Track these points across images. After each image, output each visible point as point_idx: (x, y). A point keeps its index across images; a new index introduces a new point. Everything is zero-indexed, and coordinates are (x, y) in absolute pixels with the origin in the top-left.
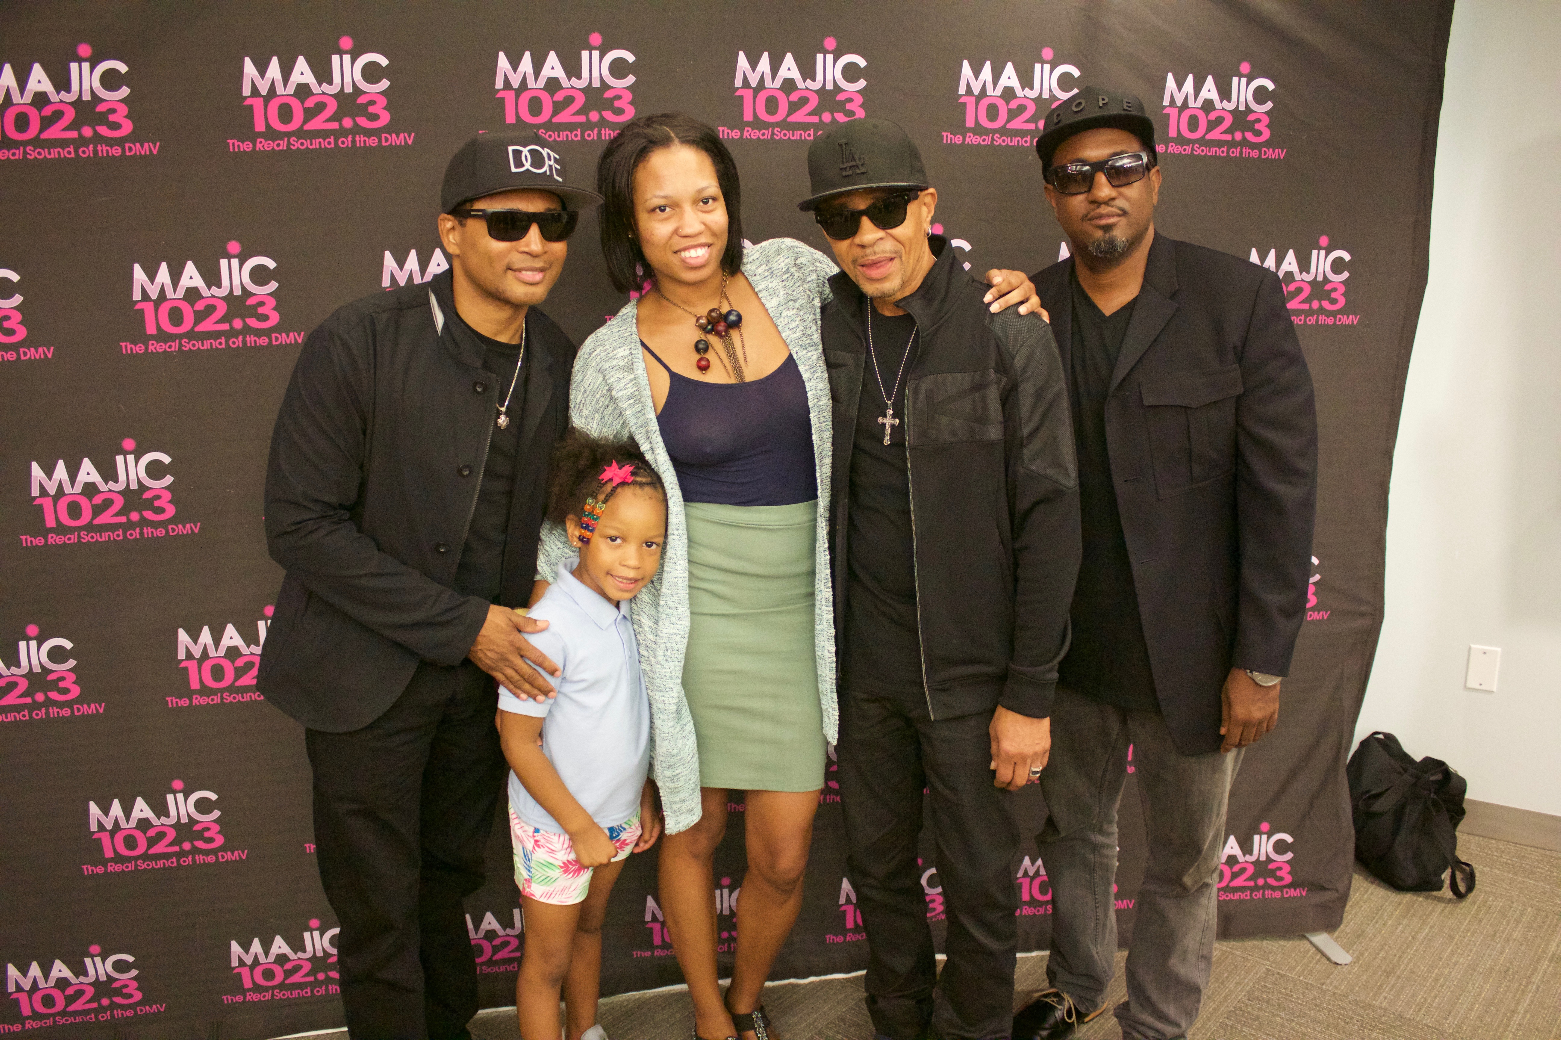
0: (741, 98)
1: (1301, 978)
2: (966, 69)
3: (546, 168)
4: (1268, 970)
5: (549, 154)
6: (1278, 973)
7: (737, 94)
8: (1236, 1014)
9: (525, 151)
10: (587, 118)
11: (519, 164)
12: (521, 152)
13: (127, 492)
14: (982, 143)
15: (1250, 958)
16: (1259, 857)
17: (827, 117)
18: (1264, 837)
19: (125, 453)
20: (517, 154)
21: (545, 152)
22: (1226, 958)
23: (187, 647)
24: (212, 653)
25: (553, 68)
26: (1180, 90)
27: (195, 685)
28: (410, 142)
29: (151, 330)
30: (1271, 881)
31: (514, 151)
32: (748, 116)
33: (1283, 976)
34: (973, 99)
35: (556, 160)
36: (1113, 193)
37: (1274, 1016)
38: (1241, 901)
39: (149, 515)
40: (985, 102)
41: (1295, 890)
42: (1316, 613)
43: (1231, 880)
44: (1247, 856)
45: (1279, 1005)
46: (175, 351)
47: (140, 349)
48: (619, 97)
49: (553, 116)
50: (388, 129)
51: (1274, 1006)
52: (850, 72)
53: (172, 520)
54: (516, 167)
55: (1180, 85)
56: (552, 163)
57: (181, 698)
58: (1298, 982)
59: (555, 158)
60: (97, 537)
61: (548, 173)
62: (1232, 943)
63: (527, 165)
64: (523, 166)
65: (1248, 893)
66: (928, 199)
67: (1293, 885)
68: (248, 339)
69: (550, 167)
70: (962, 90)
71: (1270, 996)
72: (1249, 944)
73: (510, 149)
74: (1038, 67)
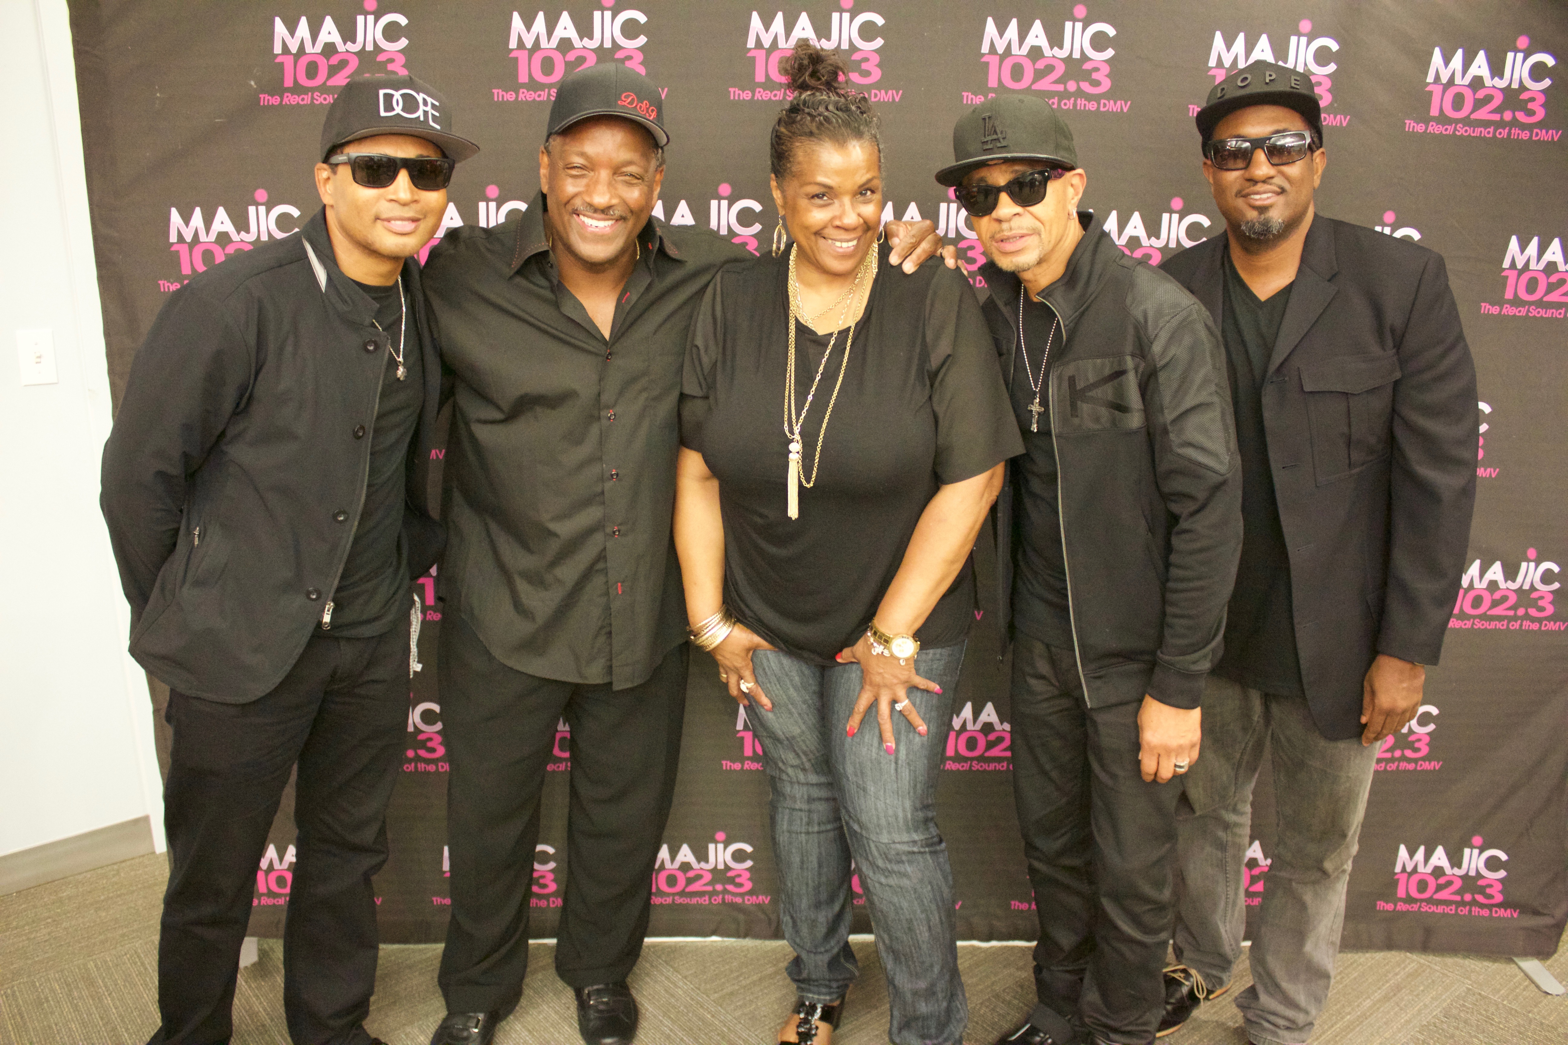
0: (988, 64)
1: (1505, 1003)
2: (1218, 40)
3: (420, 113)
4: (1469, 989)
5: (424, 100)
6: (1480, 994)
7: (983, 60)
8: (1429, 1029)
9: (397, 95)
11: (389, 107)
12: (392, 96)
15: (1449, 974)
16: (1468, 872)
17: (1072, 86)
18: (1476, 852)
20: (388, 98)
21: (420, 97)
22: (1424, 971)
26: (1446, 67)
30: (1479, 898)
31: (385, 95)
32: (993, 82)
33: (1484, 998)
34: (1222, 72)
35: (434, 106)
36: (1272, 171)
37: (1471, 1036)
38: (1444, 915)
41: (1505, 911)
42: (1552, 623)
43: (1436, 892)
44: (1456, 869)
45: (1477, 1026)
48: (866, 60)
51: (1472, 1026)
52: (1099, 41)
54: (386, 110)
55: (1447, 61)
56: (429, 108)
58: (1501, 1006)
59: (433, 104)
61: (422, 119)
62: (1431, 958)
63: (398, 110)
64: (393, 109)
65: (1453, 907)
66: (1076, 180)
67: (1503, 905)
69: (426, 113)
70: (1212, 63)
71: (1469, 1016)
72: (1450, 960)
73: (382, 92)
74: (1294, 39)
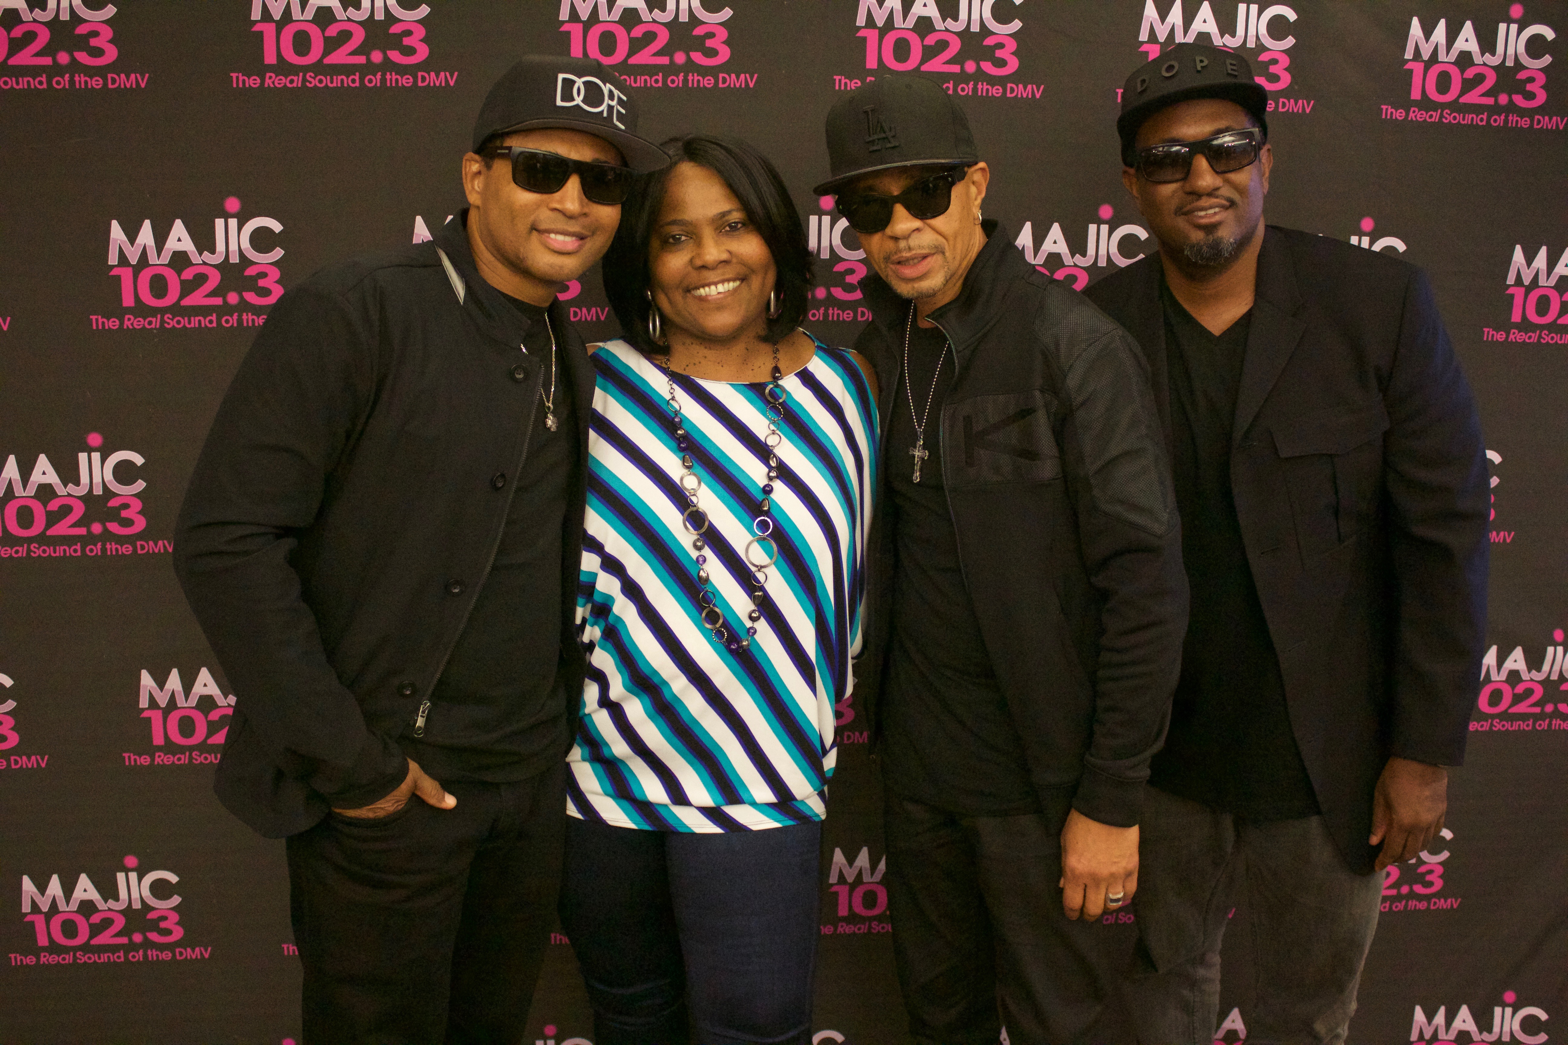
0: (864, 39)
2: (1150, 9)
3: (603, 108)
5: (611, 92)
7: (859, 34)
9: (579, 82)
10: (671, 60)
12: (574, 82)
13: (89, 498)
16: (1501, 1037)
17: (970, 66)
18: (1509, 1010)
19: (90, 450)
20: (568, 84)
21: (606, 88)
23: (150, 693)
24: (181, 702)
26: (1427, 40)
27: (158, 740)
28: (452, 83)
29: (128, 301)
31: (564, 80)
32: (872, 63)
34: (1157, 47)
39: (114, 527)
46: (155, 329)
47: (113, 324)
48: (711, 35)
49: (629, 56)
50: (425, 66)
53: (141, 536)
54: (563, 100)
55: (1427, 33)
56: (614, 103)
57: (140, 755)
60: (50, 551)
61: (605, 114)
63: (579, 100)
64: (573, 99)
66: (978, 177)
68: (244, 317)
69: (610, 107)
70: (1143, 36)
73: (561, 76)
74: (1242, 7)
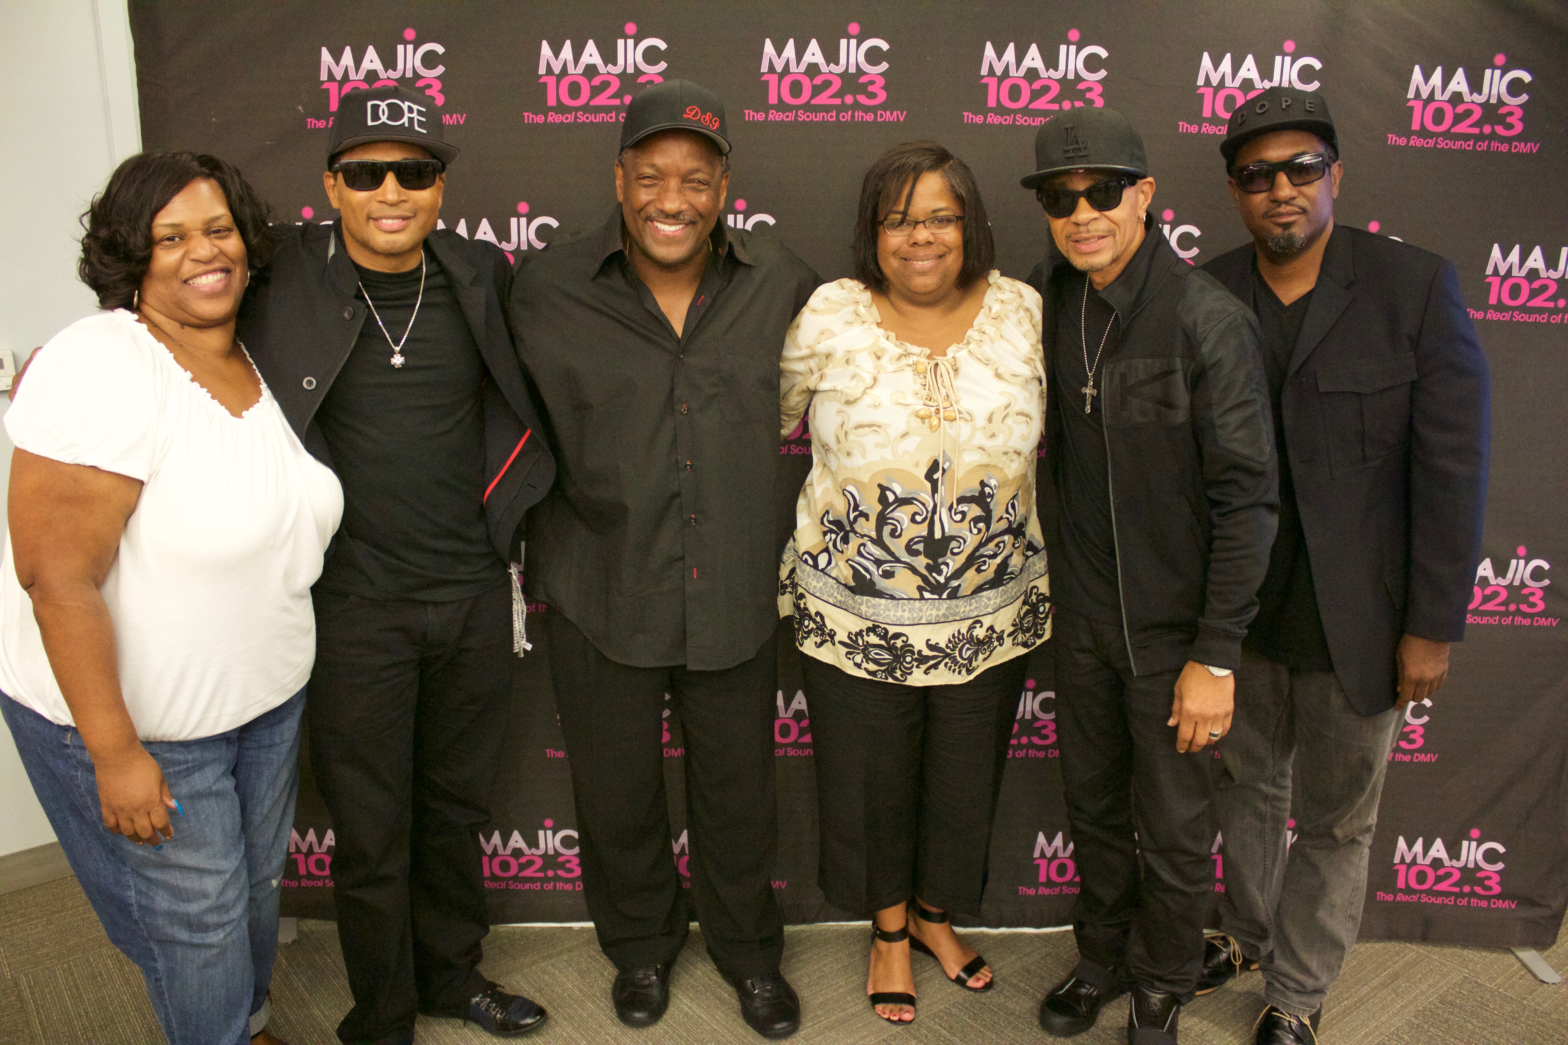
0: (987, 85)
1: (1501, 990)
2: (1206, 61)
3: (405, 120)
4: (1465, 978)
5: (410, 108)
6: (1476, 982)
7: (983, 81)
8: (1424, 1015)
9: (383, 105)
10: (843, 101)
11: (376, 117)
12: (379, 106)
14: (1218, 133)
15: (1447, 963)
16: (1466, 864)
17: (1067, 105)
18: (1474, 844)
20: (375, 108)
21: (405, 106)
22: (1422, 960)
25: (813, 54)
26: (1426, 83)
30: (1478, 889)
31: (373, 106)
32: (992, 103)
33: (1480, 985)
34: (1211, 90)
35: (419, 113)
36: (1294, 192)
38: (1444, 906)
40: (1222, 94)
41: (1503, 902)
42: (1544, 619)
43: (1435, 884)
44: (1454, 861)
45: (1472, 1011)
48: (872, 83)
49: (812, 98)
51: (1466, 1011)
52: (1092, 63)
54: (373, 120)
55: (1427, 77)
56: (414, 115)
58: (1496, 993)
59: (419, 111)
61: (407, 125)
62: (1430, 948)
63: (384, 119)
64: (379, 119)
65: (1453, 898)
66: (1146, 188)
67: (1502, 896)
69: (411, 120)
70: (1201, 81)
71: (1464, 1002)
72: (1448, 951)
73: (370, 104)
74: (1278, 59)
